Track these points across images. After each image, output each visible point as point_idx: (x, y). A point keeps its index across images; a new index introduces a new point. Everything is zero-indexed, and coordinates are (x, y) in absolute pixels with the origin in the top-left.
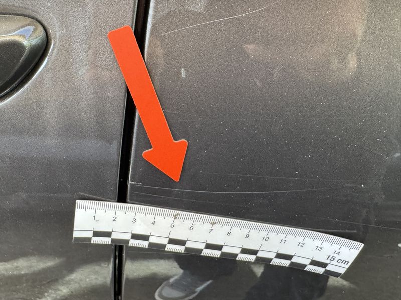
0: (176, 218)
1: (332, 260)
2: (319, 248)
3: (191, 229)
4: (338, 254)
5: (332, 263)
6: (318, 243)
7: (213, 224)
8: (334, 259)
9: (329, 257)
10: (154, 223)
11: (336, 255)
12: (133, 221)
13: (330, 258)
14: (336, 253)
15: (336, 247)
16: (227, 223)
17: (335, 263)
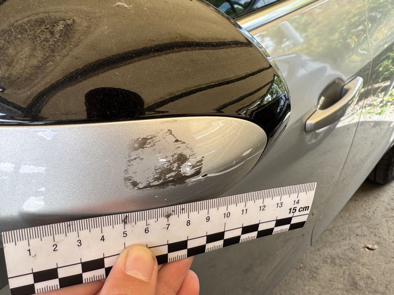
2: (279, 205)
3: (147, 231)
6: (277, 199)
7: (168, 216)
8: (296, 210)
9: (291, 209)
10: (103, 239)
12: (78, 243)
13: (292, 211)
15: (294, 197)
16: (183, 209)
17: (297, 213)
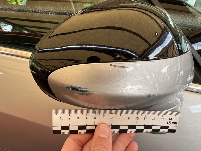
0: (96, 113)
1: (170, 123)
4: (171, 120)
5: (170, 125)
11: (170, 121)
14: (170, 119)
